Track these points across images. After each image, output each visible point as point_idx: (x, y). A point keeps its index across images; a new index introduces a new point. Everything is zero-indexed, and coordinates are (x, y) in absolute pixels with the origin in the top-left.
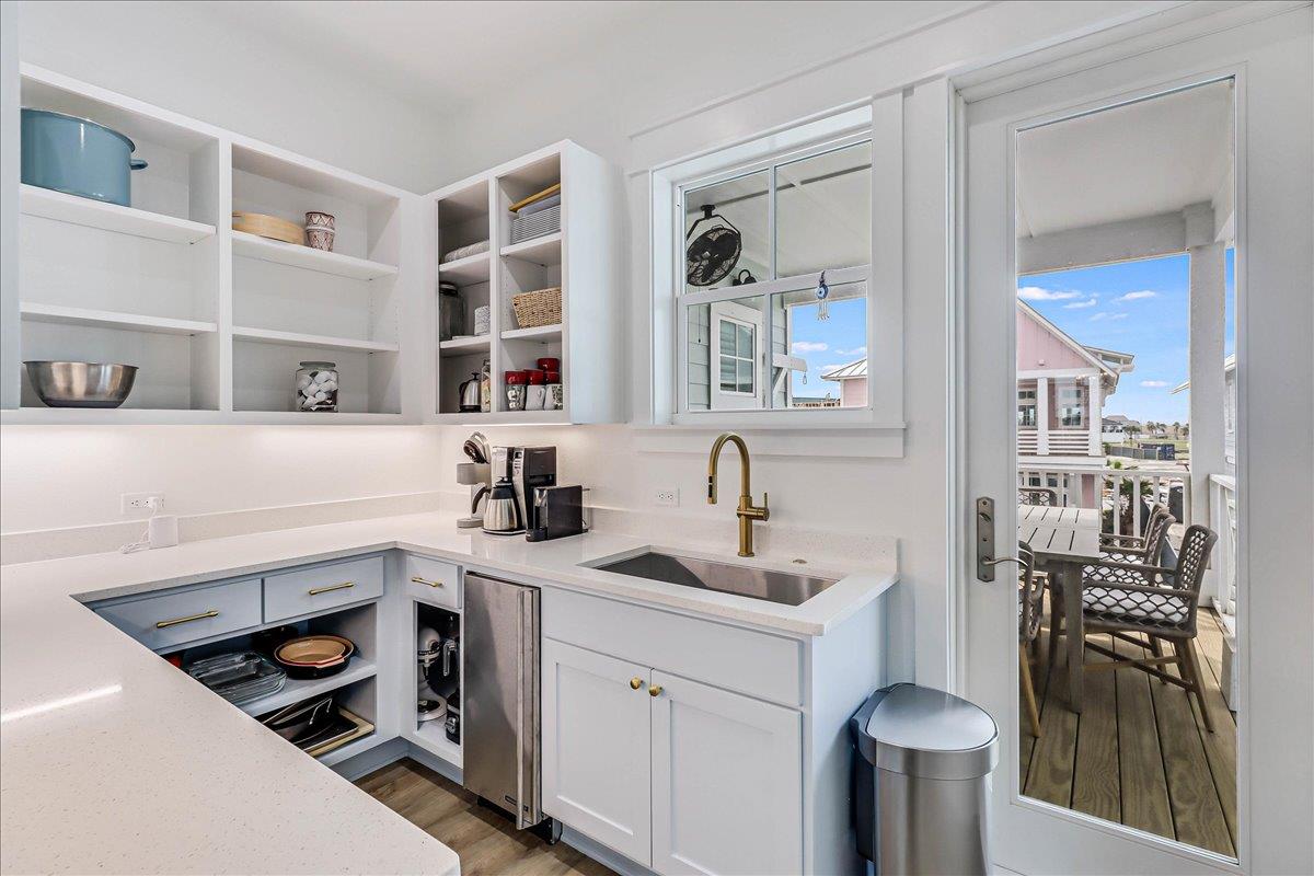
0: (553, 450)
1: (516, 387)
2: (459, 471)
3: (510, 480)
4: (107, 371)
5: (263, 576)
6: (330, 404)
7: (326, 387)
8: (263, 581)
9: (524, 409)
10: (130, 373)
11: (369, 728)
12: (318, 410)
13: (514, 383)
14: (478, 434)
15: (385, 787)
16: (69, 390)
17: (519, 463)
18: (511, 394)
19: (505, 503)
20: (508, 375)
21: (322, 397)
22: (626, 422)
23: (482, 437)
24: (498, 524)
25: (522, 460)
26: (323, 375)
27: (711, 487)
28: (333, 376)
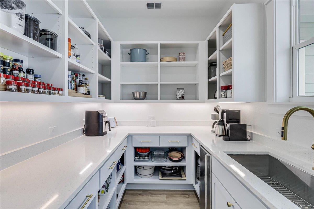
0: (239, 111)
1: (224, 91)
2: (212, 116)
3: (223, 120)
4: (142, 93)
5: (160, 136)
6: (183, 98)
7: (181, 94)
8: (160, 137)
9: (226, 98)
10: (145, 93)
11: (184, 178)
12: (179, 99)
13: (223, 90)
14: (218, 106)
15: (187, 195)
16: (137, 97)
17: (225, 114)
18: (222, 93)
19: (221, 127)
20: (222, 87)
21: (180, 96)
22: (265, 102)
23: (219, 106)
24: (219, 133)
25: (226, 114)
26: (181, 91)
27: (283, 132)
28: (183, 91)
